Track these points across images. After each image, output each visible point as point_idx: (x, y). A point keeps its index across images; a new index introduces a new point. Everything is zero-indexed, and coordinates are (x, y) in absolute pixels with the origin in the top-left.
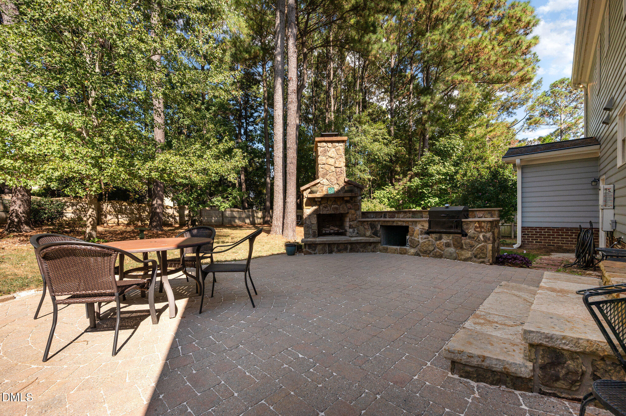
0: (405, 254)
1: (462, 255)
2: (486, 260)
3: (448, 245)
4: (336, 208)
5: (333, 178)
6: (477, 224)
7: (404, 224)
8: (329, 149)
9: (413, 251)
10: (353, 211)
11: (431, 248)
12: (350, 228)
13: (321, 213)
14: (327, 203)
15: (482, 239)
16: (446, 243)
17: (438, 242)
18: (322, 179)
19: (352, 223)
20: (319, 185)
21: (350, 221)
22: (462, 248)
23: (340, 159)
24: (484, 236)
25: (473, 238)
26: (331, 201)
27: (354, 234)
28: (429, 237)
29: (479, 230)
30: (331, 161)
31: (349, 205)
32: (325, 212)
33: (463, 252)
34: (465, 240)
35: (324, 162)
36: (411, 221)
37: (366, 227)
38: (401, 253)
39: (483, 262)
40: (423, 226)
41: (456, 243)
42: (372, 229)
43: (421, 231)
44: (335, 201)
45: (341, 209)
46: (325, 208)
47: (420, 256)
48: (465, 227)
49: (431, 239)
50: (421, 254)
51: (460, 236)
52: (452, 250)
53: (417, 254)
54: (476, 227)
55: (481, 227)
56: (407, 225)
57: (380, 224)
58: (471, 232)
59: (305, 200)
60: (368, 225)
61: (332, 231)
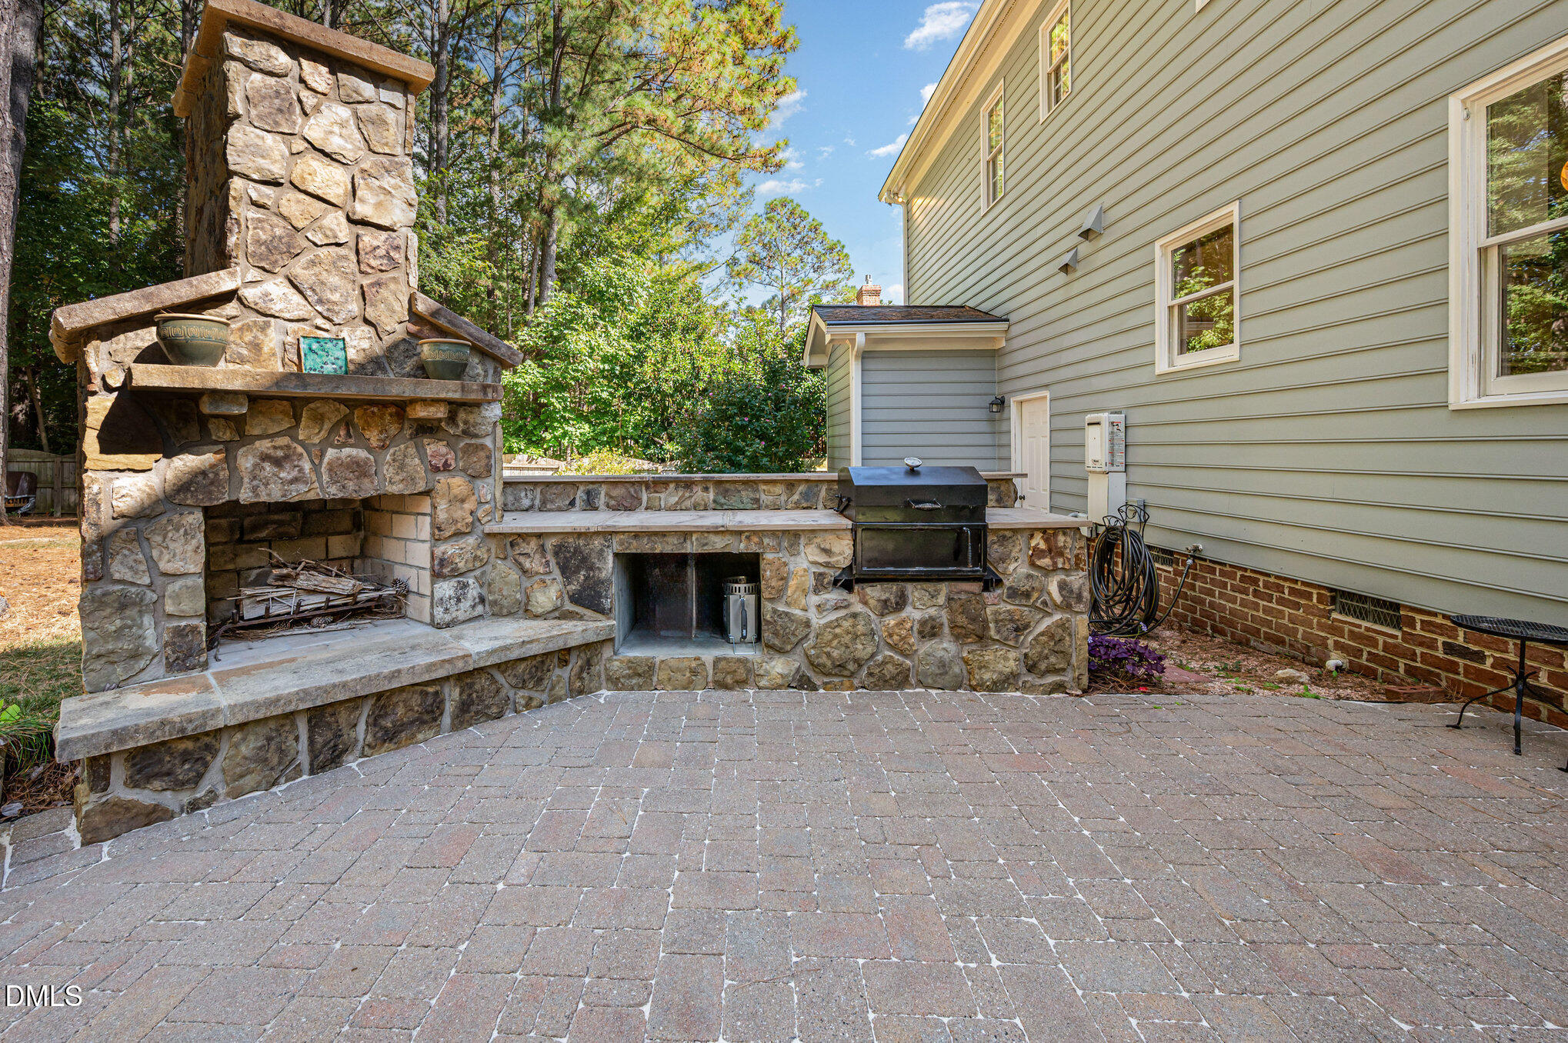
0: (741, 683)
1: (983, 666)
2: (1067, 678)
3: (929, 630)
4: (359, 469)
5: (334, 280)
6: (1038, 541)
7: (741, 547)
8: (309, 100)
9: (779, 667)
10: (458, 483)
11: (862, 650)
12: (437, 576)
13: (245, 496)
14: (291, 432)
15: (1057, 597)
16: (923, 623)
17: (891, 620)
18: (253, 274)
19: (448, 549)
20: (231, 308)
21: (436, 540)
22: (982, 638)
23: (388, 182)
24: (1063, 586)
25: (1027, 595)
26: (319, 419)
27: (463, 610)
28: (853, 598)
29: (1046, 562)
30: (329, 179)
31: (436, 449)
32: (274, 493)
33: (989, 656)
34: (996, 605)
35: (277, 170)
36: (774, 533)
37: (534, 564)
38: (721, 685)
39: (1060, 687)
40: (827, 552)
41: (961, 620)
42: (566, 570)
43: (819, 576)
44: (348, 423)
45: (388, 471)
46: (278, 463)
47: (814, 688)
48: (995, 550)
49: (858, 608)
50: (817, 680)
51: (975, 587)
52: (945, 647)
53: (803, 683)
54: (1037, 553)
55: (1054, 551)
56: (754, 548)
57: (616, 547)
58: (1016, 570)
59: (99, 407)
60: (542, 549)
61: (312, 602)
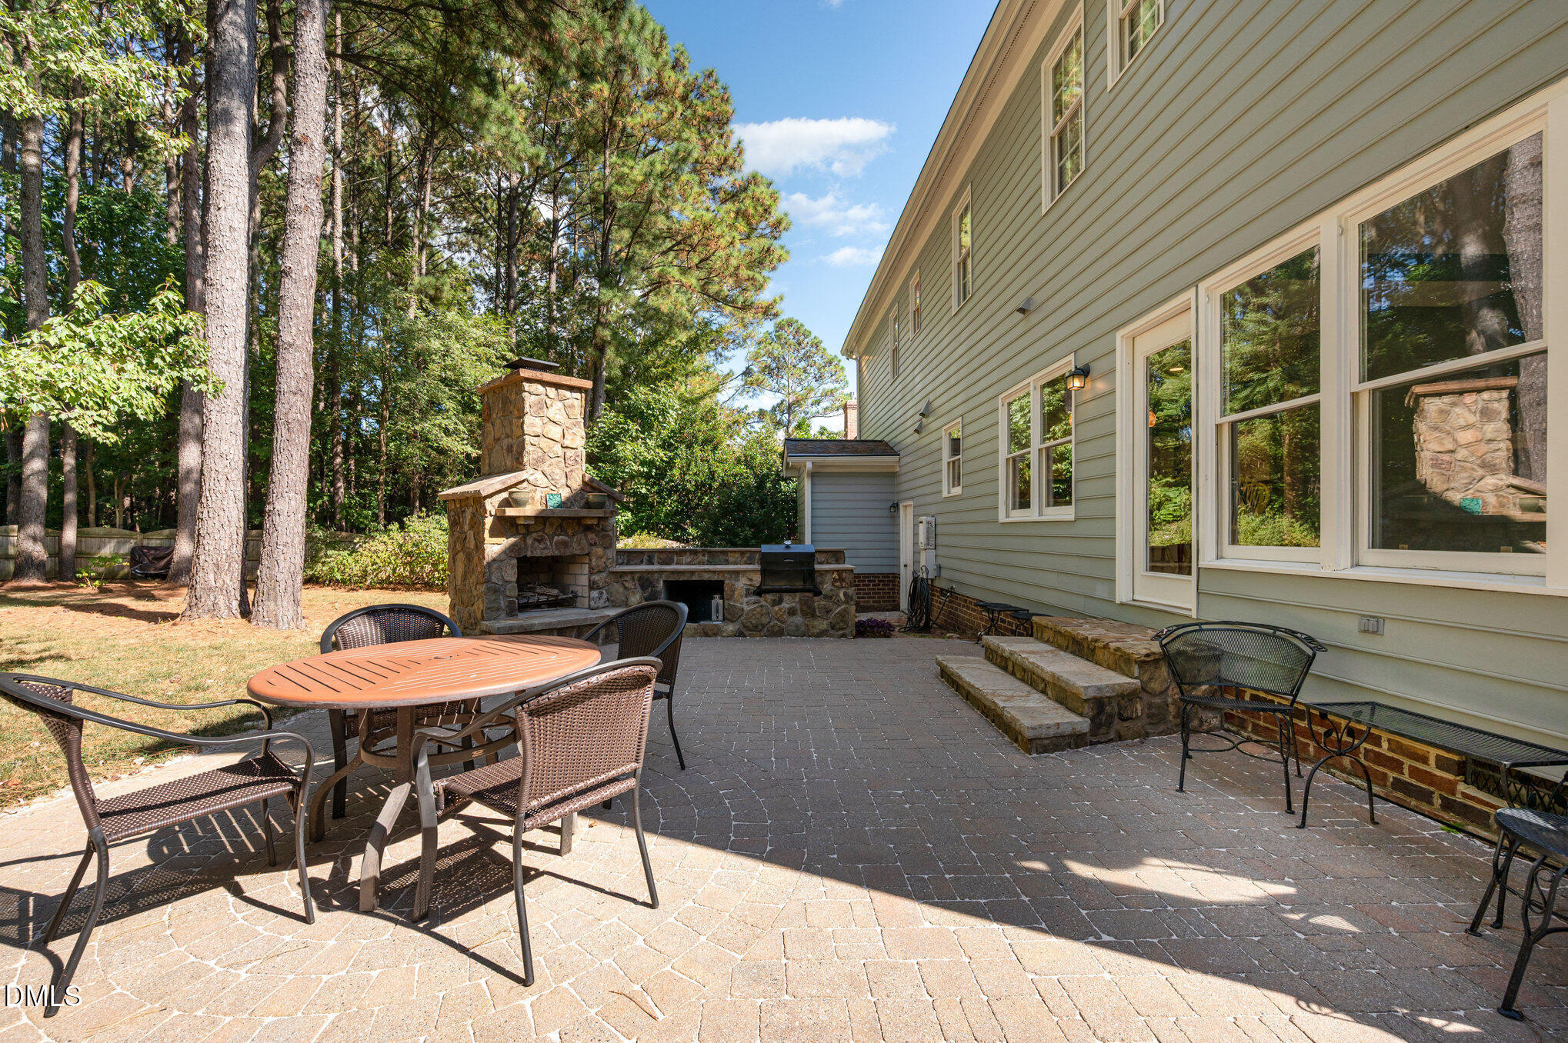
0: (715, 635)
1: (813, 627)
2: (847, 631)
3: (792, 612)
4: (565, 544)
5: (557, 471)
6: (835, 575)
7: (716, 578)
8: (549, 402)
9: (731, 628)
10: (599, 550)
11: (764, 620)
12: (591, 588)
13: (529, 554)
14: (543, 530)
15: (843, 598)
16: (790, 609)
17: (776, 608)
18: (532, 471)
19: (596, 578)
20: (525, 484)
21: (591, 573)
22: (813, 615)
23: (575, 430)
24: (845, 594)
25: (831, 597)
26: (552, 525)
27: (601, 603)
28: (762, 599)
29: (838, 584)
30: (555, 432)
31: (591, 536)
32: (538, 553)
33: (816, 623)
34: (819, 602)
35: (539, 431)
36: (729, 572)
37: (629, 585)
38: (707, 636)
39: (843, 636)
40: (751, 580)
41: (805, 608)
42: (643, 588)
43: (747, 590)
44: (561, 526)
45: (575, 546)
46: (539, 541)
47: (745, 636)
48: (819, 579)
49: (764, 603)
50: (746, 633)
51: (810, 595)
52: (798, 619)
53: (740, 634)
54: (835, 580)
55: (841, 579)
56: (721, 578)
57: (664, 578)
58: (827, 587)
59: (489, 521)
60: (633, 579)
61: (543, 598)
